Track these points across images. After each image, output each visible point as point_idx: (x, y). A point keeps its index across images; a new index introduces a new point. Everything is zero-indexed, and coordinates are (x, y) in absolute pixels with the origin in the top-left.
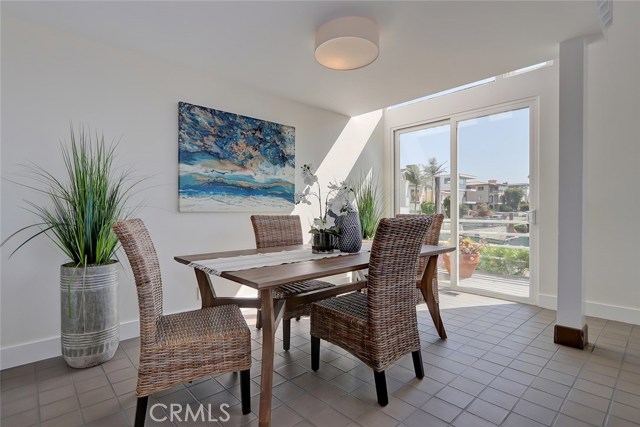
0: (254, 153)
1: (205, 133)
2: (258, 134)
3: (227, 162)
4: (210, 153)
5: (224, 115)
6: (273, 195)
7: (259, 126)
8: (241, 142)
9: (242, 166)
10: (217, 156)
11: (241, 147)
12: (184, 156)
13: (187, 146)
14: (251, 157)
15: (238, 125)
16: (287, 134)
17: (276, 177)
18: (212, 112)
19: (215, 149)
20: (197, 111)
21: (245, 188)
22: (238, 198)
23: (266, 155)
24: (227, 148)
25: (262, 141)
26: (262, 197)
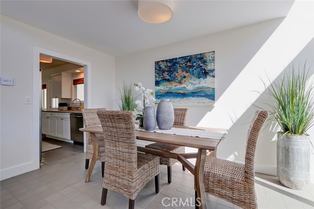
0: (186, 75)
1: (164, 71)
2: (189, 64)
3: (173, 82)
4: (166, 80)
5: (171, 61)
6: (198, 96)
7: (189, 59)
8: (179, 71)
9: (180, 83)
10: (168, 80)
11: (180, 73)
12: (157, 83)
13: (158, 79)
14: (185, 77)
15: (177, 63)
16: (208, 58)
17: (201, 85)
18: (167, 61)
19: (168, 77)
20: (161, 63)
21: (182, 94)
22: (178, 99)
23: (193, 74)
24: (173, 76)
25: (191, 67)
26: (191, 98)
